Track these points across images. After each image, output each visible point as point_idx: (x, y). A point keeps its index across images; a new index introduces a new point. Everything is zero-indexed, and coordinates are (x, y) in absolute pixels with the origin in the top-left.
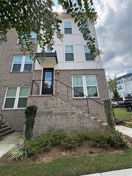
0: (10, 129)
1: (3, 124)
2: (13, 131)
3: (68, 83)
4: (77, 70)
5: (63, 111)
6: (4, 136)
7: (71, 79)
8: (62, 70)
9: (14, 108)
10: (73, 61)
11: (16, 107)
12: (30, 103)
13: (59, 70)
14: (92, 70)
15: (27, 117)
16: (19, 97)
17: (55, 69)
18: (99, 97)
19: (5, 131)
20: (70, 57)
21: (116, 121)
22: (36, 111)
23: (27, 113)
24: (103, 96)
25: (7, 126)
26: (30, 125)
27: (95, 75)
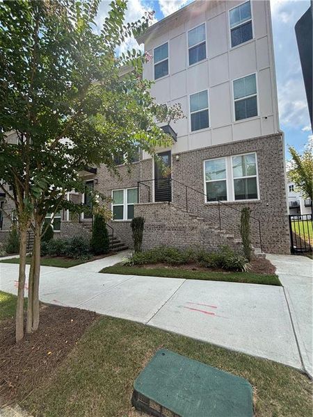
0: (123, 245)
1: (115, 239)
2: (127, 249)
3: (195, 176)
4: (214, 147)
5: (179, 225)
6: (118, 251)
7: (202, 168)
8: (185, 153)
9: (123, 220)
10: (208, 129)
11: (125, 218)
12: (137, 214)
13: (178, 155)
14: (249, 141)
15: (133, 230)
16: (127, 204)
17: (173, 153)
18: (259, 199)
19: (118, 246)
20: (200, 121)
21: (295, 247)
22: (143, 224)
23: (133, 225)
24: (269, 196)
25: (119, 242)
26: (138, 239)
27: (255, 153)
